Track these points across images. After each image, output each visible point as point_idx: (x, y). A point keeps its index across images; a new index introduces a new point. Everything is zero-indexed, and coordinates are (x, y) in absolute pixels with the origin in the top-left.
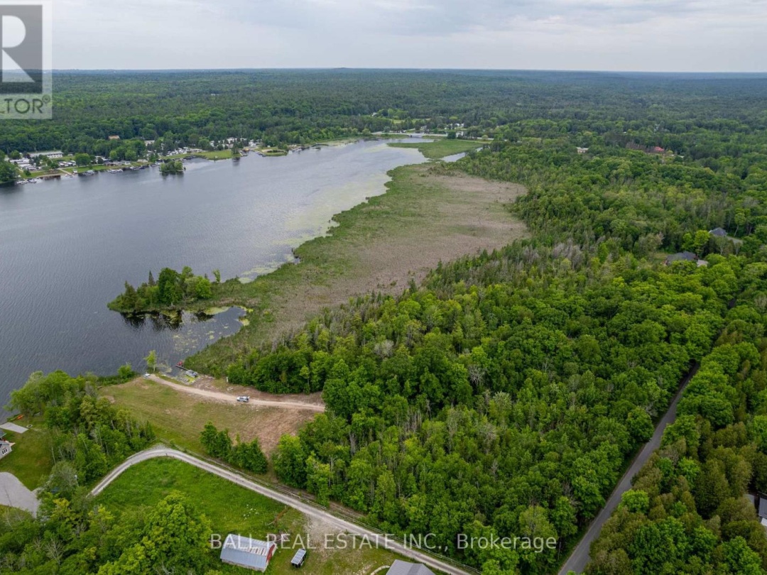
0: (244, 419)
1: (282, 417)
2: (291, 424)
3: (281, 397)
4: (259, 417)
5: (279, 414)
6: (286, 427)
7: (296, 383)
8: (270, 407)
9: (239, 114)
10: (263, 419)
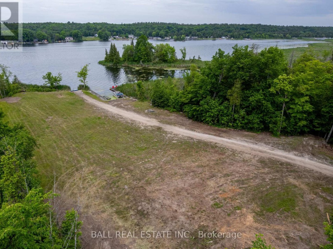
0: (142, 149)
1: (220, 163)
2: (241, 182)
3: (225, 132)
4: (172, 152)
5: (216, 157)
6: (228, 187)
7: (258, 108)
8: (200, 142)
9: (219, 28)
10: (179, 158)
